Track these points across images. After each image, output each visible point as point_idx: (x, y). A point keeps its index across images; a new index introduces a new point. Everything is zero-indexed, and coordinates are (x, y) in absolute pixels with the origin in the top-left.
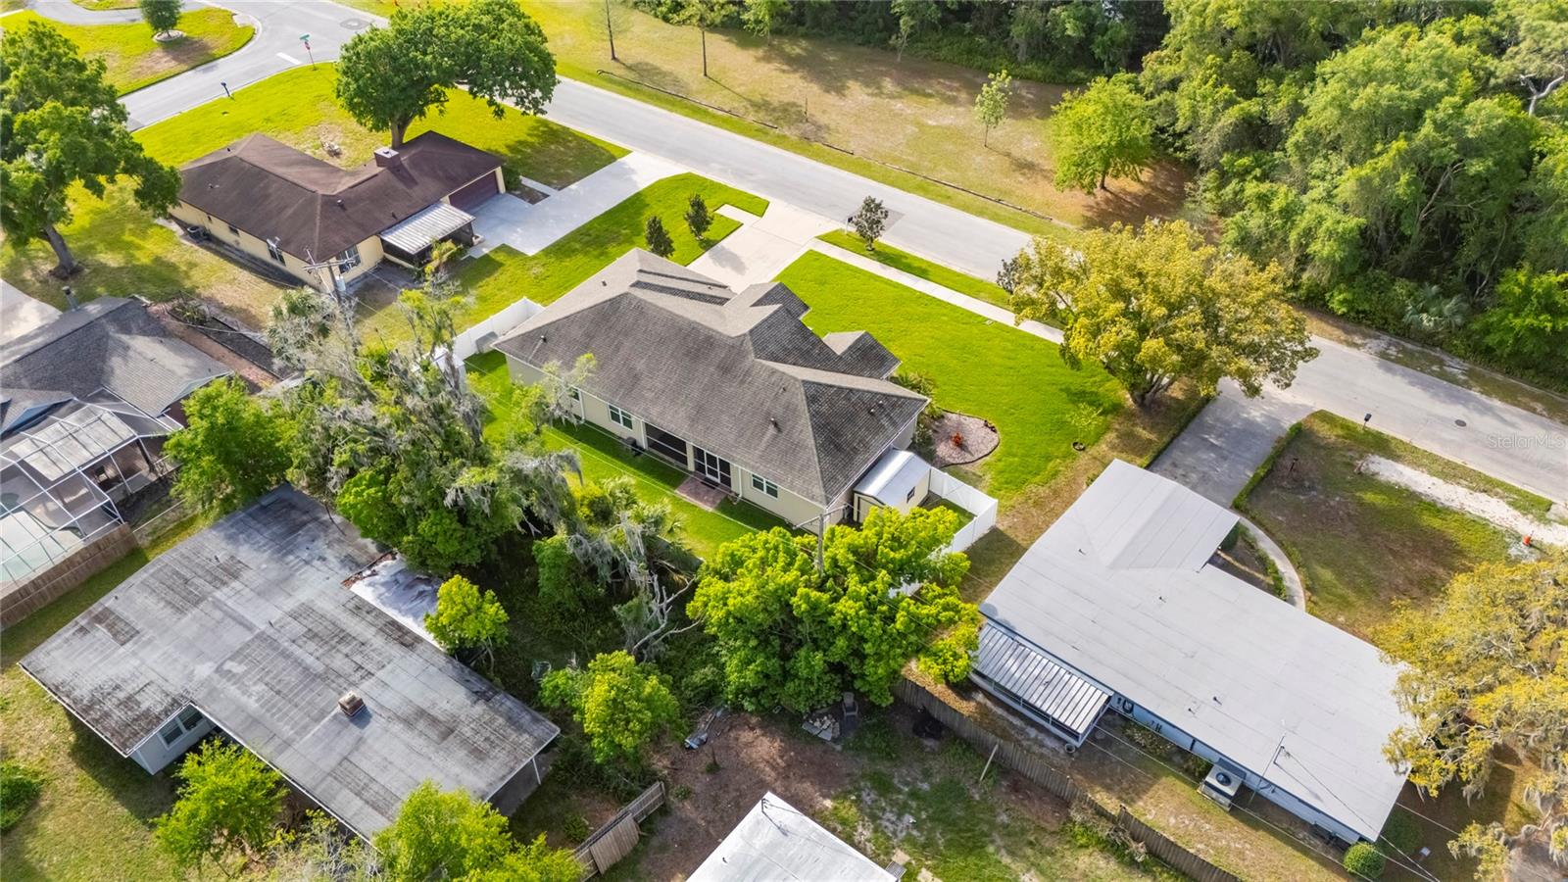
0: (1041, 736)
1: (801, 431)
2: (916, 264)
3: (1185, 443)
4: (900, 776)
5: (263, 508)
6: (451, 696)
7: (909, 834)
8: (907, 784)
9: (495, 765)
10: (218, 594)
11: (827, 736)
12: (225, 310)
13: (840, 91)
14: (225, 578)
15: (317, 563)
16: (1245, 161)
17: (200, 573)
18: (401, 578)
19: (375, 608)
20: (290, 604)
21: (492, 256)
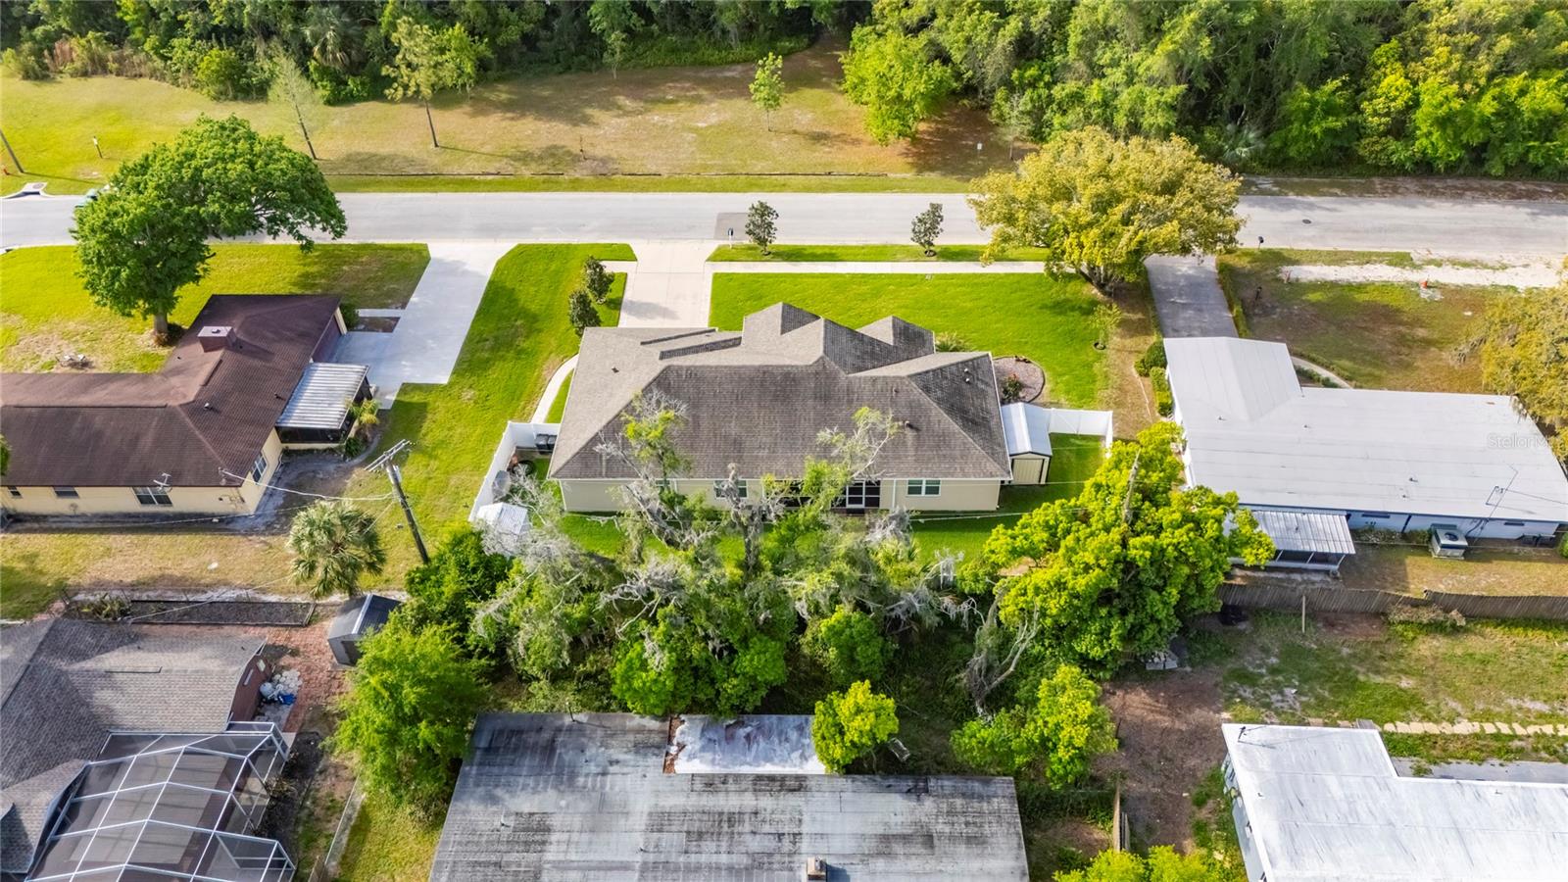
0: (1305, 577)
1: (939, 421)
2: (819, 252)
3: (1165, 311)
4: (1250, 663)
5: (488, 750)
6: (893, 809)
7: (1301, 703)
8: (1260, 666)
9: (1001, 840)
10: (549, 856)
11: (1172, 664)
12: (133, 587)
13: (586, 120)
14: (538, 838)
15: (613, 769)
16: (1032, 72)
17: (503, 848)
18: (711, 735)
19: (726, 776)
20: (639, 821)
21: (406, 399)
